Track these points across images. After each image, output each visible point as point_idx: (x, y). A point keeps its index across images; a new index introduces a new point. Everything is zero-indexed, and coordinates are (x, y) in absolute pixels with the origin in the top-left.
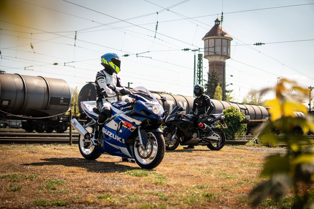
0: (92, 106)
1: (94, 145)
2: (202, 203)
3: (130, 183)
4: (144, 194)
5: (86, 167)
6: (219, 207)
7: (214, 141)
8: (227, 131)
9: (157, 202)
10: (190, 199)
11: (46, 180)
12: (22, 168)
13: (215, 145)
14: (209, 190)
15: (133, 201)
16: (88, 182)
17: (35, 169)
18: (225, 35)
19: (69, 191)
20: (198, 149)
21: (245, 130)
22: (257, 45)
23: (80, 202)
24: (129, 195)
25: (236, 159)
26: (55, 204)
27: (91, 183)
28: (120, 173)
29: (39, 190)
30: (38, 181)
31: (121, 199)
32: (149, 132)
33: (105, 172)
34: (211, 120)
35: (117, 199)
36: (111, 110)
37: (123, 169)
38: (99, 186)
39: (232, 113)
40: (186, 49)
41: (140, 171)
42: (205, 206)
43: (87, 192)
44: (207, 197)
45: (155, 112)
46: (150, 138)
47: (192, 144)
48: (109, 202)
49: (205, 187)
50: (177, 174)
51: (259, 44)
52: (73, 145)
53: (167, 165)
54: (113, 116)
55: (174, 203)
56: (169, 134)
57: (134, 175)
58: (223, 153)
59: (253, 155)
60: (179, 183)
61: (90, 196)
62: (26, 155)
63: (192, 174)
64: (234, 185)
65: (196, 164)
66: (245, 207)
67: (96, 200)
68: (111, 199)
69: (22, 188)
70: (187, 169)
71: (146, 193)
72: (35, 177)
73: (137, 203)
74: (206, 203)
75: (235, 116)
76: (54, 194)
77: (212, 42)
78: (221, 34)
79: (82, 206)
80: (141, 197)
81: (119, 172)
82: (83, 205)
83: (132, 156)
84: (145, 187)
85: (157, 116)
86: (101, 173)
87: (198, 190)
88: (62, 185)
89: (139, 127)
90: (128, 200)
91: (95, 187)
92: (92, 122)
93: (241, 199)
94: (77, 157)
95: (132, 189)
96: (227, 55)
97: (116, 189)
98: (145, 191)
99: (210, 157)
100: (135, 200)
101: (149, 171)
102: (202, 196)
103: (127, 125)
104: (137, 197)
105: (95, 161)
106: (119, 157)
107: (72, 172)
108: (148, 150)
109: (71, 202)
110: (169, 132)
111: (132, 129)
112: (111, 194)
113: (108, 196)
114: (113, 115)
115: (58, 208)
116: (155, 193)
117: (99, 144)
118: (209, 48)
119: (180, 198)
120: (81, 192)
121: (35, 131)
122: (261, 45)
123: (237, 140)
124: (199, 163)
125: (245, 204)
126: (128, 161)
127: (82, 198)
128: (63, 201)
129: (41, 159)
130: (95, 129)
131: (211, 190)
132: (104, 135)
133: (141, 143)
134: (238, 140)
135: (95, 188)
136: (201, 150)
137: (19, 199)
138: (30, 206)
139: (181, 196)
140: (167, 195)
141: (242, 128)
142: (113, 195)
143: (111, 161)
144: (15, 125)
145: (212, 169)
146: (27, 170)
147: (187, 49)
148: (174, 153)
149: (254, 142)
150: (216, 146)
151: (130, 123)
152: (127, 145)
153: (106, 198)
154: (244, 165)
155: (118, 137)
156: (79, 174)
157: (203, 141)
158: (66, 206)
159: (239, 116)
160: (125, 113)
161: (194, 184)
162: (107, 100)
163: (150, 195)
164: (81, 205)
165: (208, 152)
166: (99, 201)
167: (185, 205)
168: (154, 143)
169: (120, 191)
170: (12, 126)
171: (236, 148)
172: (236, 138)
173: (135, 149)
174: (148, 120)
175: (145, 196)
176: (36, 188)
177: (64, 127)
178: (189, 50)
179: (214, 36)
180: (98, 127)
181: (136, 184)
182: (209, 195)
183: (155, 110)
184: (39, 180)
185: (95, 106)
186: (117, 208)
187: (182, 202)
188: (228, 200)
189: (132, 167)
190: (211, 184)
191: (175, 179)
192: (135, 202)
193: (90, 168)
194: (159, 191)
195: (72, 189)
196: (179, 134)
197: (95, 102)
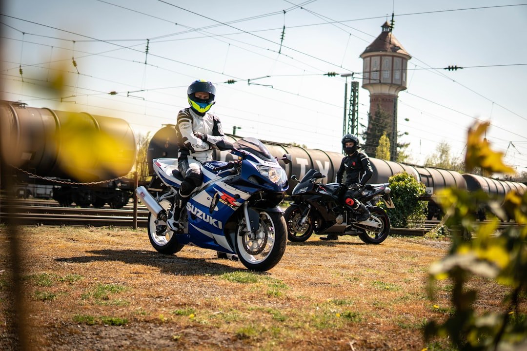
0: (171, 167)
1: (173, 231)
2: (339, 327)
3: (228, 292)
4: (249, 310)
5: (159, 265)
6: (365, 334)
7: (371, 228)
8: (395, 213)
9: (267, 323)
10: (321, 321)
11: (94, 285)
12: (55, 265)
13: (372, 235)
14: (352, 307)
15: (230, 321)
16: (160, 289)
17: (76, 267)
18: (398, 50)
19: (129, 303)
20: (343, 241)
21: (424, 211)
22: (449, 70)
23: (147, 319)
24: (225, 311)
25: (404, 260)
26: (107, 322)
27: (165, 291)
28: (213, 277)
29: (82, 299)
30: (81, 286)
31: (211, 317)
32: (263, 211)
33: (189, 274)
34: (368, 194)
35: (205, 317)
36: (202, 174)
37: (217, 269)
38: (177, 296)
39: (403, 183)
40: (330, 73)
41: (246, 273)
42: (343, 331)
43: (158, 305)
44: (348, 318)
45: (273, 180)
46: (263, 222)
47: (334, 233)
48: (193, 321)
49: (347, 302)
50: (304, 281)
51: (453, 68)
52: (139, 229)
53: (290, 265)
54: (204, 185)
55: (294, 325)
56: (298, 215)
57: (235, 280)
58: (384, 248)
59: (434, 254)
60: (306, 294)
61: (163, 311)
62: (62, 243)
63: (329, 282)
64: (393, 300)
65: (337, 266)
66: (407, 336)
67: (172, 317)
68: (195, 316)
69: (55, 296)
70: (321, 273)
71: (252, 309)
72: (76, 279)
73: (237, 324)
74: (346, 326)
75: (409, 188)
76: (106, 306)
77: (376, 61)
78: (391, 48)
79: (149, 326)
80: (243, 315)
81: (211, 275)
82: (152, 325)
83: (233, 250)
84: (251, 300)
85: (275, 185)
86: (181, 275)
87: (335, 306)
88: (120, 293)
89: (246, 203)
90: (222, 319)
91: (171, 297)
92: (170, 193)
93: (402, 322)
94: (144, 249)
95: (230, 302)
96: (401, 85)
97: (204, 301)
98: (251, 306)
99: (362, 254)
100: (234, 319)
101: (260, 274)
102: (341, 316)
103: (226, 199)
104: (237, 314)
105: (173, 257)
106: (213, 251)
107: (136, 273)
108: (260, 241)
109: (133, 320)
110: (296, 212)
111: (235, 206)
112: (196, 308)
113: (191, 312)
114: (205, 183)
115: (112, 328)
116: (265, 310)
117: (181, 228)
118: (370, 72)
119: (304, 319)
120: (149, 304)
121: (75, 204)
122: (456, 70)
123: (410, 228)
124: (342, 264)
125: (407, 330)
126: (226, 258)
127: (149, 314)
128: (121, 318)
129: (87, 252)
130: (175, 205)
131: (357, 308)
132: (189, 214)
133: (249, 228)
134: (412, 227)
135: (171, 299)
136: (349, 243)
137: (51, 313)
138: (67, 324)
139: (307, 316)
140: (285, 313)
141: (420, 209)
142: (199, 311)
143: (199, 258)
144: (44, 193)
145: (363, 274)
146: (63, 269)
147: (333, 72)
148: (303, 246)
149: (439, 232)
150: (373, 237)
151: (233, 197)
152: (226, 232)
153: (189, 315)
154: (416, 269)
155: (211, 218)
156: (147, 277)
157: (353, 229)
158: (124, 325)
159: (416, 188)
160: (224, 179)
161: (329, 297)
162: (194, 158)
163: (258, 313)
164: (148, 324)
165: (359, 246)
166: (176, 319)
167: (311, 329)
168: (270, 230)
169: (210, 305)
170: (38, 194)
171: (408, 241)
172: (409, 224)
173: (239, 238)
174: (261, 192)
175: (249, 313)
176: (77, 297)
177: (123, 198)
178: (336, 75)
179: (380, 51)
180: (180, 201)
181: (237, 294)
182: (351, 315)
183: (273, 177)
184: (83, 284)
185: (176, 167)
186: (204, 330)
187: (307, 325)
188: (382, 324)
189: (233, 267)
190: (358, 298)
191: (300, 288)
192: (234, 323)
193: (164, 268)
194: (273, 306)
195: (135, 299)
196: (314, 215)
197: (175, 161)
